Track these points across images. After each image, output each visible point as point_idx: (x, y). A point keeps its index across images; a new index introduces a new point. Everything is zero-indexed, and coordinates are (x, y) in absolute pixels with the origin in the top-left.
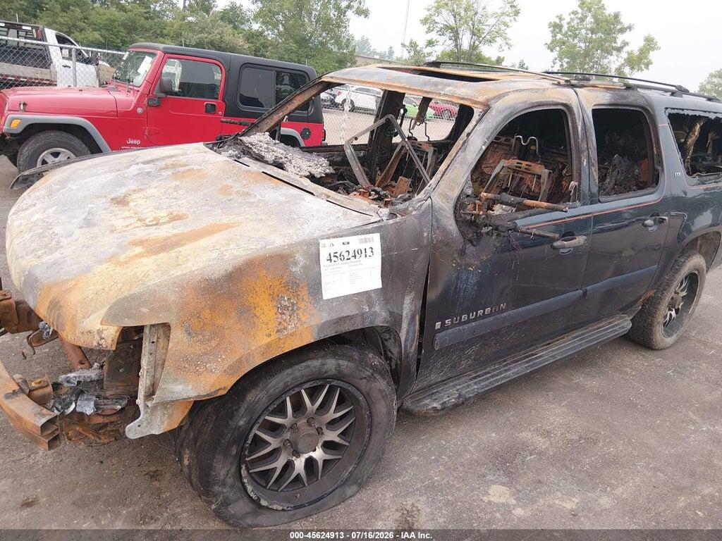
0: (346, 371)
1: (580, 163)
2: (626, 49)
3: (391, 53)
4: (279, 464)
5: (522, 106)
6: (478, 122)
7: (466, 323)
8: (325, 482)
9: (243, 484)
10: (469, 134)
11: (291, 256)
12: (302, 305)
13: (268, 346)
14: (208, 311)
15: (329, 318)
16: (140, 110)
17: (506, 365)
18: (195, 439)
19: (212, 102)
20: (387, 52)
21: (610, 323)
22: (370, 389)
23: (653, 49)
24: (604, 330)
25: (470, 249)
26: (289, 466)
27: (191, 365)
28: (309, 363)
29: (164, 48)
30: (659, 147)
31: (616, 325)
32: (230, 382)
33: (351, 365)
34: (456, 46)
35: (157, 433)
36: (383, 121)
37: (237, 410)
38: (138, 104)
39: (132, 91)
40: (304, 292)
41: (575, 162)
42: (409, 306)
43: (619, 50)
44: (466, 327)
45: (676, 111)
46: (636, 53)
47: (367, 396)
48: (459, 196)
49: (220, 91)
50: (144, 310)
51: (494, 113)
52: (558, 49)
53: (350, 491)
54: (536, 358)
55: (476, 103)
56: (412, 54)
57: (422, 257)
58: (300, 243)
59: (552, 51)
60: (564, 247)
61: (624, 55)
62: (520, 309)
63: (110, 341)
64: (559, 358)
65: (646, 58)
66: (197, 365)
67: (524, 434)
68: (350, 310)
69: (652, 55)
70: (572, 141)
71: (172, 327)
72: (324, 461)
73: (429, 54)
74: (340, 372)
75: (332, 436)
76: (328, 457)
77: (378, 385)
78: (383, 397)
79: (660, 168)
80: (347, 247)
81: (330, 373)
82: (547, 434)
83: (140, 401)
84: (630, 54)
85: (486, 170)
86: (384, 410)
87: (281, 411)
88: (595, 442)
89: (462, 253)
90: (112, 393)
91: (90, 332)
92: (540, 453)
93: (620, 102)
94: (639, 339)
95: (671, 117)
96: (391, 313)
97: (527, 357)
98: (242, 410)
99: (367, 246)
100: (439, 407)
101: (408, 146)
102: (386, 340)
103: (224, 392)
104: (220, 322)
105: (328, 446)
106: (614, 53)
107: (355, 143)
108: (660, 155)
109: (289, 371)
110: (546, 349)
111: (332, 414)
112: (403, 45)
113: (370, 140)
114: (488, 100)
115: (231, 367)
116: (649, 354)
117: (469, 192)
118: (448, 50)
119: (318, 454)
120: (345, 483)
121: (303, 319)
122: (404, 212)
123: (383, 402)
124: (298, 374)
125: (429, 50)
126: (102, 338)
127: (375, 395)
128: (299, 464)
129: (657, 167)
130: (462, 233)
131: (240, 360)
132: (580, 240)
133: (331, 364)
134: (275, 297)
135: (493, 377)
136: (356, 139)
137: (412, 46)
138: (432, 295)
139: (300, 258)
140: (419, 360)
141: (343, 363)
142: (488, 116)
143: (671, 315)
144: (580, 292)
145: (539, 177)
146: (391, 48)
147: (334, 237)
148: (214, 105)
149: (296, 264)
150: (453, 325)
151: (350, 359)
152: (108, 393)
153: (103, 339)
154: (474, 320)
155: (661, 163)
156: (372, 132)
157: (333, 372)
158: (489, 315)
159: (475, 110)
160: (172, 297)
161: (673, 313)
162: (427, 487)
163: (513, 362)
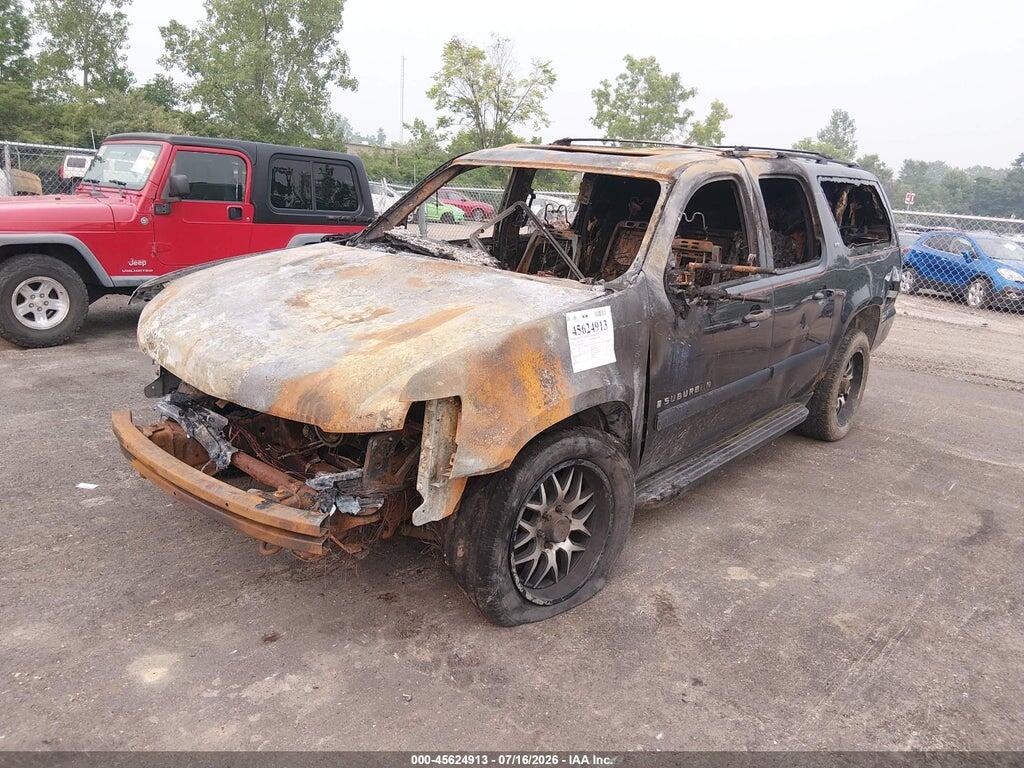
0: (595, 450)
1: (756, 234)
2: (691, 120)
3: (382, 137)
4: (535, 556)
5: (702, 178)
6: (668, 195)
7: (680, 401)
8: (574, 576)
9: (512, 574)
10: (663, 207)
11: (544, 329)
12: (558, 378)
13: (540, 417)
14: (489, 384)
15: (582, 391)
16: (144, 221)
17: (705, 457)
18: (470, 527)
19: (237, 205)
20: (376, 136)
21: (787, 411)
22: (614, 469)
23: (723, 118)
24: (785, 418)
25: (681, 322)
26: (543, 558)
27: (481, 437)
28: (564, 441)
29: (172, 138)
30: (817, 217)
31: (795, 412)
32: (512, 454)
33: (599, 443)
34: (478, 124)
35: (438, 520)
36: (512, 209)
37: (510, 491)
38: (142, 212)
39: (128, 197)
40: (558, 366)
41: (750, 234)
42: (638, 382)
43: (682, 121)
44: (680, 406)
45: (826, 179)
46: (703, 124)
47: (611, 477)
48: (666, 269)
49: (246, 189)
50: (440, 383)
51: (681, 185)
52: (606, 124)
53: (599, 583)
54: (730, 449)
55: (660, 176)
56: (419, 137)
57: (644, 330)
58: (549, 317)
59: (599, 127)
60: (753, 321)
61: (690, 129)
62: (722, 388)
63: (396, 421)
64: (752, 446)
65: (716, 130)
66: (485, 438)
67: (738, 525)
68: (596, 384)
69: (723, 126)
70: (745, 212)
71: (463, 400)
72: (573, 553)
73: (443, 137)
74: (589, 451)
75: (577, 525)
76: (576, 548)
77: (621, 463)
78: (625, 477)
79: (821, 239)
80: (586, 320)
81: (581, 452)
82: (759, 522)
83: (422, 486)
84: (696, 126)
85: (620, 261)
86: (626, 492)
87: (537, 498)
88: (808, 524)
89: (675, 325)
90: (372, 491)
91: (371, 415)
92: (760, 538)
93: (779, 171)
94: (814, 431)
95: (824, 185)
96: (627, 388)
97: (720, 448)
98: (514, 491)
99: (601, 319)
100: (659, 498)
101: (547, 234)
102: (613, 423)
103: (507, 466)
104: (499, 394)
105: (576, 537)
106: (677, 125)
107: (482, 236)
108: (819, 224)
109: (548, 450)
110: (735, 440)
111: (578, 501)
112: (406, 126)
113: (496, 232)
114: (672, 173)
115: (514, 438)
116: (826, 446)
117: (674, 264)
118: (467, 130)
119: (567, 546)
120: (594, 576)
121: (562, 392)
122: (620, 288)
123: (625, 483)
124: (556, 453)
125: (442, 131)
126: (386, 419)
127: (619, 475)
128: (551, 555)
129: (817, 238)
130: (673, 305)
131: (519, 433)
132: (766, 313)
133: (581, 442)
134: (538, 371)
135: (697, 467)
136: (483, 231)
137: (418, 127)
138: (654, 372)
139: (551, 331)
140: (643, 444)
141: (592, 440)
142: (677, 188)
143: (840, 401)
144: (768, 370)
145: (709, 254)
146: (381, 130)
147: (574, 310)
148: (240, 209)
149: (549, 337)
150: (671, 404)
151: (596, 437)
152: (368, 492)
153: (389, 419)
154: (687, 399)
155: (821, 233)
156: (497, 225)
157: (584, 451)
158: (698, 394)
159: (661, 183)
160: (461, 370)
161: (842, 399)
162: (668, 576)
163: (710, 454)
